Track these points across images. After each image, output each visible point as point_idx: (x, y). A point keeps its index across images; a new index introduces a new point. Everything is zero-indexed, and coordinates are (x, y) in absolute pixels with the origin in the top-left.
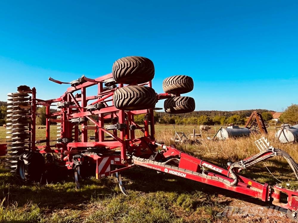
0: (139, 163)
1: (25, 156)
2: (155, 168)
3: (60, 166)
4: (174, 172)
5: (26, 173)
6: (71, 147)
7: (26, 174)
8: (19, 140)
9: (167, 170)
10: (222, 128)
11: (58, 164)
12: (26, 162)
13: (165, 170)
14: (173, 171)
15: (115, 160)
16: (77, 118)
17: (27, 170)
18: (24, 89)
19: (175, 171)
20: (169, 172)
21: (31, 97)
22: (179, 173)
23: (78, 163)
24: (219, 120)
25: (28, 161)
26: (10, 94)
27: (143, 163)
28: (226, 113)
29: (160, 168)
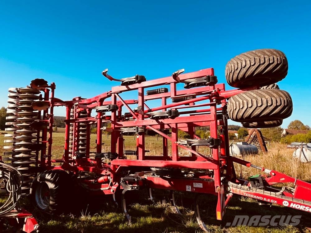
0: (240, 192)
1: (48, 177)
2: (267, 199)
3: (91, 189)
4: (299, 206)
5: (52, 200)
6: (118, 166)
7: (51, 202)
8: (25, 152)
9: (288, 203)
10: (232, 144)
11: (88, 187)
12: (51, 186)
13: (283, 203)
14: (297, 205)
15: (194, 186)
16: (132, 127)
17: (52, 197)
18: (39, 84)
19: (301, 205)
20: (291, 206)
21: (41, 95)
22: (307, 208)
23: (131, 188)
24: (199, 134)
25: (54, 184)
26: (13, 89)
27: (247, 193)
28: (202, 127)
29: (276, 201)
